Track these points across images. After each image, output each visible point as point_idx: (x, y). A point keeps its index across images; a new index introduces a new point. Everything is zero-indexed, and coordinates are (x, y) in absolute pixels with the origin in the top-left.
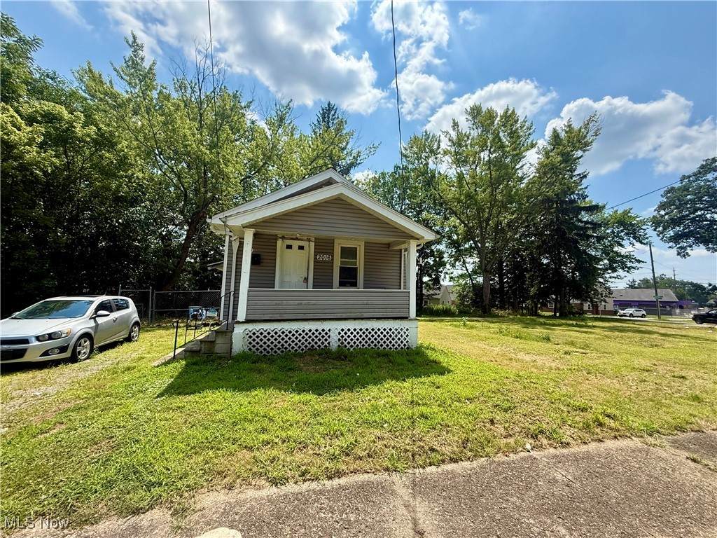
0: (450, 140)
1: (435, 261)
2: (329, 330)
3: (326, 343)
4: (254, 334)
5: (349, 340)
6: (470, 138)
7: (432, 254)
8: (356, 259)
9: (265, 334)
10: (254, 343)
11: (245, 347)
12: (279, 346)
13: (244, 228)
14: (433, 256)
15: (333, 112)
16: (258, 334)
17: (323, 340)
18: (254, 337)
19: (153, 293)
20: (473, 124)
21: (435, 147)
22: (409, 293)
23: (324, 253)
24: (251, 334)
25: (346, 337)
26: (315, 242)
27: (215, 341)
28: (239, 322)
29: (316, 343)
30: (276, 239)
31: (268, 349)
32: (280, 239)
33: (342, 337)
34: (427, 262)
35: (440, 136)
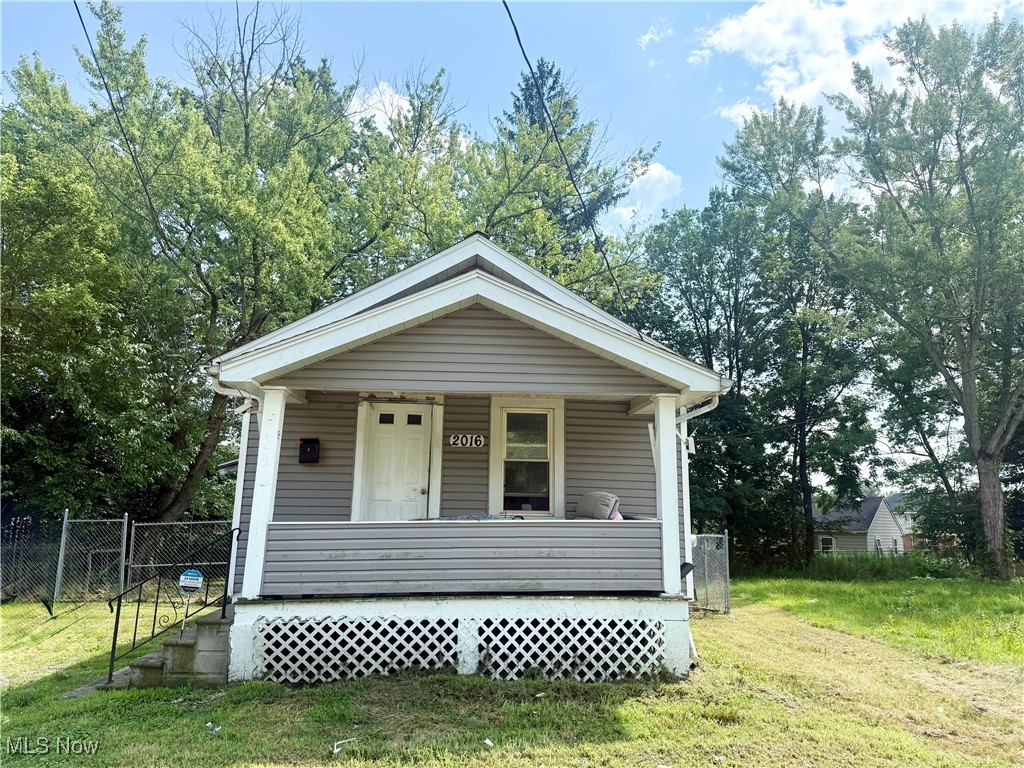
0: (850, 115)
1: (842, 428)
2: (456, 623)
3: (448, 656)
4: (277, 629)
5: (504, 649)
6: (910, 102)
7: (830, 410)
8: (546, 441)
9: (302, 629)
10: (277, 652)
11: (259, 661)
12: (335, 659)
13: (262, 384)
14: (836, 414)
15: (550, 82)
16: (285, 630)
17: (440, 647)
18: (277, 637)
19: (130, 526)
20: (911, 70)
21: (810, 137)
22: (660, 527)
23: (465, 431)
24: (269, 630)
25: (496, 640)
26: (446, 406)
27: (195, 643)
28: (244, 602)
29: (424, 655)
30: (356, 403)
31: (311, 668)
32: (365, 403)
33: (488, 640)
34: (819, 432)
35: (820, 109)
